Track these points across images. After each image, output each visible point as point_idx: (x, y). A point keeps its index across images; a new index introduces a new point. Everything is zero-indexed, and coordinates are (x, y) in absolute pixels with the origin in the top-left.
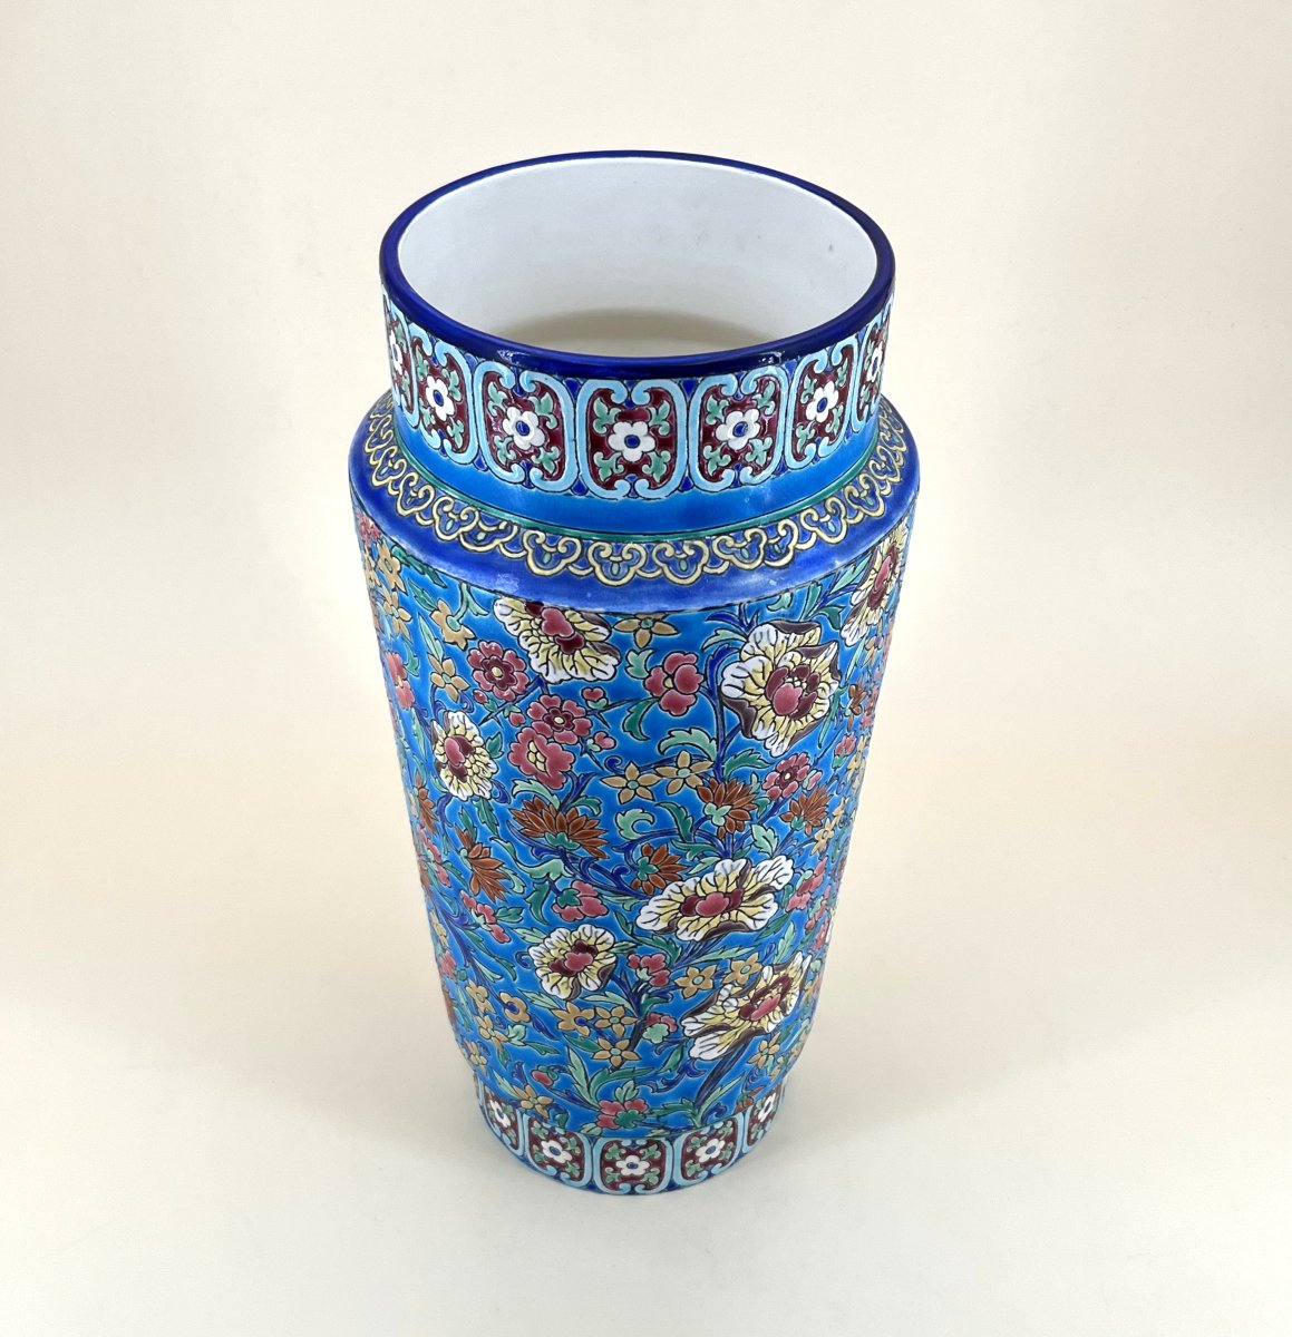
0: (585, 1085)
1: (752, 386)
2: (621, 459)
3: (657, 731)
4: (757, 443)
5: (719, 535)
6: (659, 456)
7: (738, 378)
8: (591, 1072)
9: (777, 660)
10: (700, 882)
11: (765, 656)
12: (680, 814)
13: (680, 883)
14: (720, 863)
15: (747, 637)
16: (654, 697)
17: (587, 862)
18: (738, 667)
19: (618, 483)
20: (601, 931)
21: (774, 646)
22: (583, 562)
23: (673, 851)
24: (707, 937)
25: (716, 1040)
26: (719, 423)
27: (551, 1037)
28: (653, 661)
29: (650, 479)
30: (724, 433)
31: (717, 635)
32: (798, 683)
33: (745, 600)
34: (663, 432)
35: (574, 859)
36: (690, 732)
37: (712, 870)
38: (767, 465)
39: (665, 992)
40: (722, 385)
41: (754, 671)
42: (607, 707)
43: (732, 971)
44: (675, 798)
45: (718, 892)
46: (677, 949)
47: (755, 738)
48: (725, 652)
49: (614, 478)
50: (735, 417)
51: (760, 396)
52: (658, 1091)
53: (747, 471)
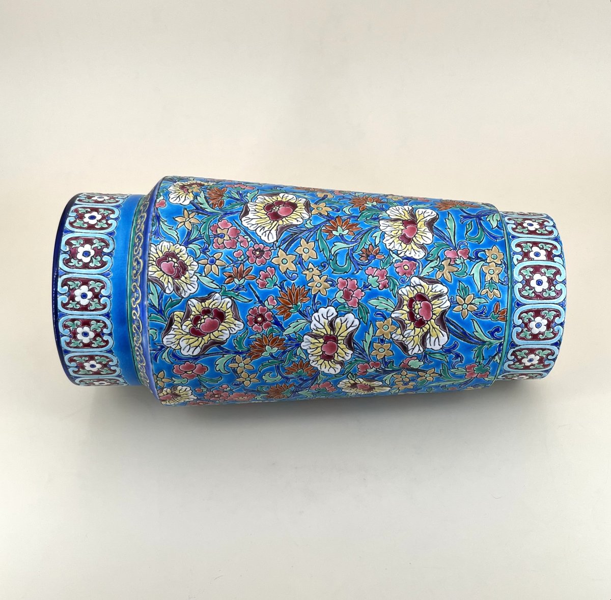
0: (454, 382)
1: (67, 330)
2: (102, 368)
3: (219, 375)
4: (93, 327)
6: (97, 360)
7: (62, 336)
8: (443, 381)
9: (184, 333)
10: (312, 354)
11: (180, 339)
12: (265, 365)
13: (311, 362)
14: (303, 347)
15: (168, 347)
16: (197, 376)
17: (297, 387)
18: (183, 350)
19: (112, 369)
20: (341, 383)
21: (176, 335)
23: (290, 365)
24: (351, 348)
25: (433, 339)
26: (82, 342)
29: (108, 362)
30: (86, 340)
31: (165, 359)
32: (203, 321)
33: (149, 349)
34: (87, 359)
35: (296, 390)
36: (217, 365)
37: (306, 350)
38: (104, 322)
39: (386, 362)
40: (65, 342)
41: (187, 343)
42: (205, 387)
43: (383, 335)
44: (256, 367)
45: (321, 347)
46: (356, 360)
47: (227, 339)
48: (175, 355)
49: (110, 370)
50: (79, 337)
51: (71, 328)
52: (461, 361)
53: (105, 331)
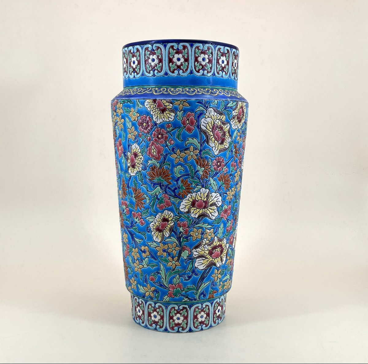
0: (165, 279)
1: (206, 49)
2: (176, 65)
3: (185, 139)
4: (208, 64)
5: (199, 88)
6: (185, 63)
7: (203, 45)
8: (167, 272)
9: (215, 121)
10: (196, 195)
11: (211, 118)
12: (191, 168)
13: (191, 194)
14: (202, 189)
15: (207, 111)
16: (184, 126)
17: (167, 186)
18: (205, 120)
19: (175, 71)
20: (170, 212)
21: (214, 116)
22: (167, 91)
23: (189, 182)
24: (199, 216)
25: (202, 261)
26: (199, 56)
27: (155, 260)
28: (184, 114)
29: (183, 70)
30: (200, 59)
31: (199, 108)
32: (220, 132)
33: (206, 99)
34: (186, 57)
35: (163, 186)
36: (193, 139)
37: (199, 191)
38: (210, 72)
39: (188, 237)
40: (199, 46)
41: (209, 122)
42: (172, 130)
43: (206, 233)
44: (189, 162)
45: (201, 200)
46: (191, 220)
47: (210, 145)
48: (201, 114)
49: (174, 70)
50: (202, 56)
51: (208, 51)
52: (186, 280)
53: (206, 72)
